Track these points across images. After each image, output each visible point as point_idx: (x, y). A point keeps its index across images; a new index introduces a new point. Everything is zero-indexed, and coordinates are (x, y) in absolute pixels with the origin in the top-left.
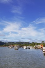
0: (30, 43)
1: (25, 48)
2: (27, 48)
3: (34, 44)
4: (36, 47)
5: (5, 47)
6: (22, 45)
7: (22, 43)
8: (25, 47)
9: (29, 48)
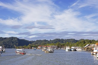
0: (77, 41)
1: (67, 50)
2: (71, 50)
3: (84, 43)
4: (88, 48)
5: (31, 48)
6: (62, 44)
7: (62, 41)
8: (67, 48)
9: (75, 50)
